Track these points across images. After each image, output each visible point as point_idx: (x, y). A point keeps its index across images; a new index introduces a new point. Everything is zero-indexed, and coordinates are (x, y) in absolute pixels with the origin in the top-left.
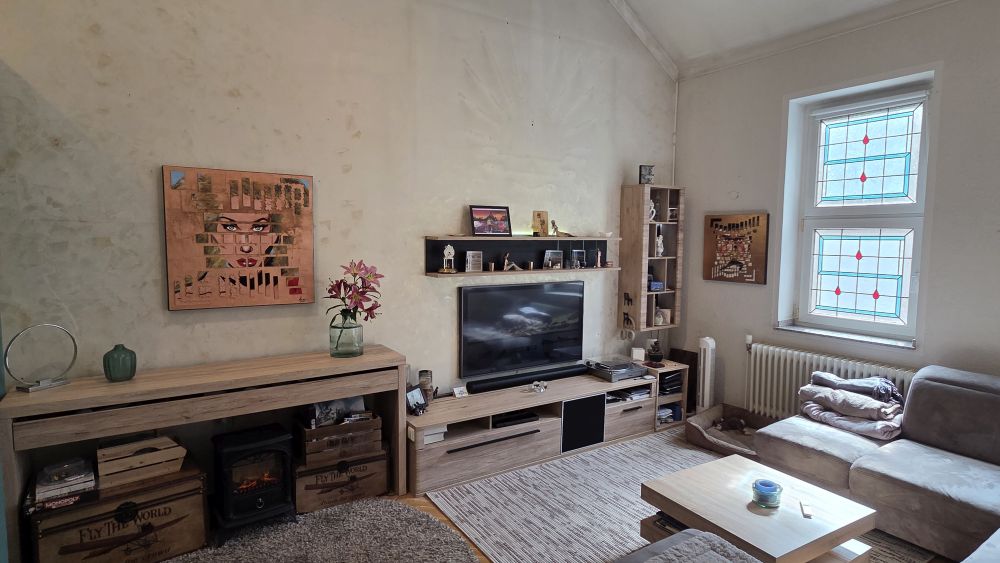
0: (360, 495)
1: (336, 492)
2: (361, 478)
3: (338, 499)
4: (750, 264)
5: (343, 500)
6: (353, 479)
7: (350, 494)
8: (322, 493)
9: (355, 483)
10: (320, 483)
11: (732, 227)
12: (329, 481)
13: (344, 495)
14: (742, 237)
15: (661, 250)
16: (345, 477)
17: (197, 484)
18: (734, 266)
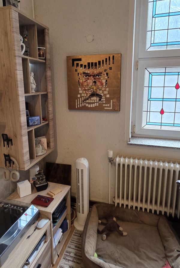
4: (108, 96)
11: (90, 65)
14: (99, 74)
15: (34, 86)
18: (95, 98)
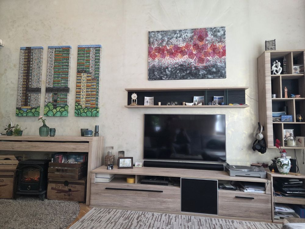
0: (72, 199)
1: (62, 194)
2: (73, 191)
3: (63, 197)
5: (65, 199)
6: (70, 190)
7: (68, 197)
8: (57, 193)
9: (71, 193)
10: (57, 188)
12: (60, 188)
13: (66, 197)
16: (66, 188)
17: (13, 174)
